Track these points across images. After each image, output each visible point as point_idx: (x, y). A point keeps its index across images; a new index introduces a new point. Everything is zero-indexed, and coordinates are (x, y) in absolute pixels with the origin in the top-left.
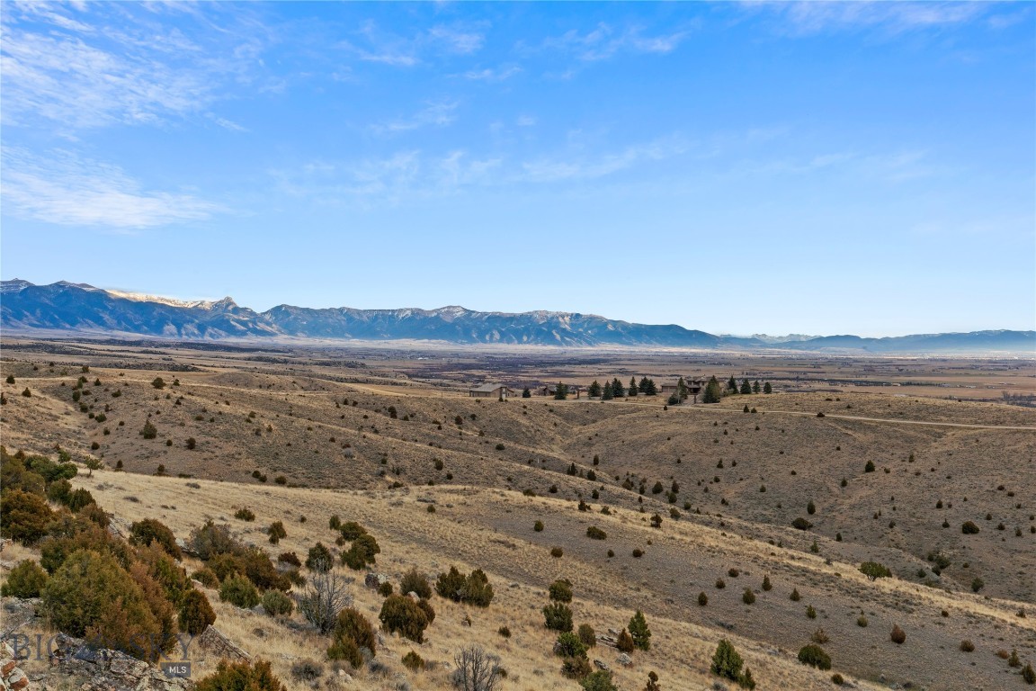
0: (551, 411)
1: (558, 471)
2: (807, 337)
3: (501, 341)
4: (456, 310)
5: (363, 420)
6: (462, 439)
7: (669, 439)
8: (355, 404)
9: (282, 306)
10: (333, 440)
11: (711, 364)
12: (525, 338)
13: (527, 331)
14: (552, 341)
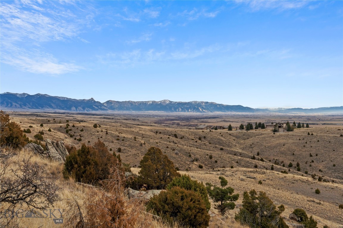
0: (230, 135)
1: (248, 158)
2: (284, 109)
3: (182, 111)
4: (166, 101)
5: (168, 139)
6: (206, 146)
7: (284, 145)
8: (160, 133)
9: (110, 101)
10: (168, 147)
11: (254, 118)
12: (190, 110)
13: (190, 108)
14: (199, 111)
